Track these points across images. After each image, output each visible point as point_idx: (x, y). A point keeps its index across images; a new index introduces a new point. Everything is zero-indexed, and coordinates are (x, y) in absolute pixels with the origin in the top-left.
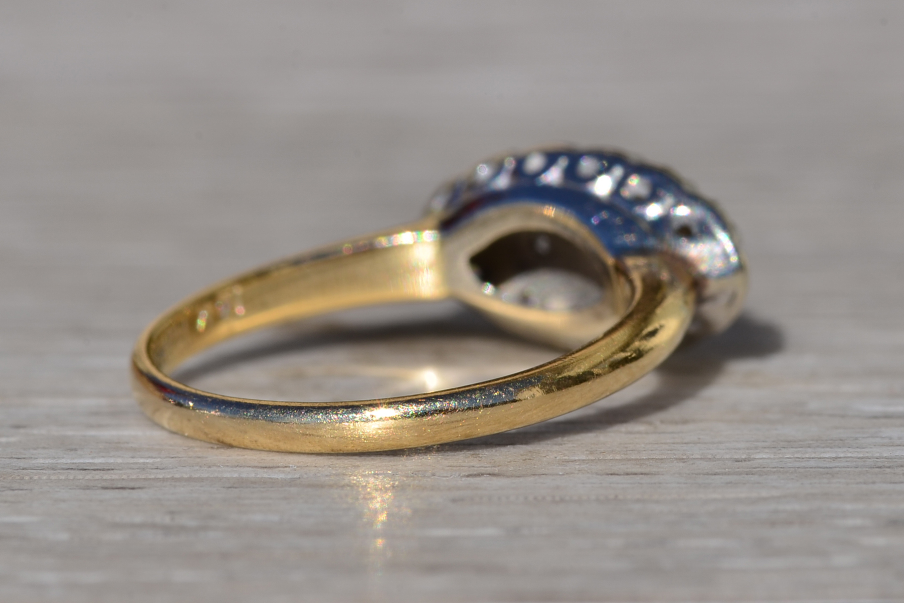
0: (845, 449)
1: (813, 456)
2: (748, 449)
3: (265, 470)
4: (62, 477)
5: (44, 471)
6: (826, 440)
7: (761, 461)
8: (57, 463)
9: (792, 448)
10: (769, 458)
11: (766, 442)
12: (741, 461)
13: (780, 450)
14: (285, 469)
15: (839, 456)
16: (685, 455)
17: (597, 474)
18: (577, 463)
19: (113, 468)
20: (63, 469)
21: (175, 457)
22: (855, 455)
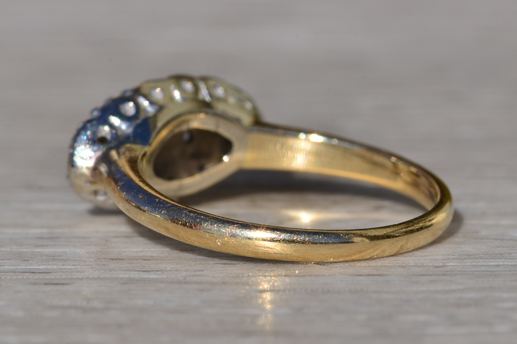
0: (503, 260)
1: (483, 264)
2: (443, 260)
3: (145, 273)
4: (20, 277)
5: (8, 274)
6: (492, 254)
7: (451, 267)
8: (17, 269)
9: (470, 259)
10: (456, 266)
11: (454, 255)
12: (439, 267)
13: (463, 260)
14: (158, 272)
15: (499, 264)
16: (405, 263)
17: (350, 275)
18: (338, 269)
19: (51, 271)
20: (20, 272)
21: (90, 265)
22: (509, 263)
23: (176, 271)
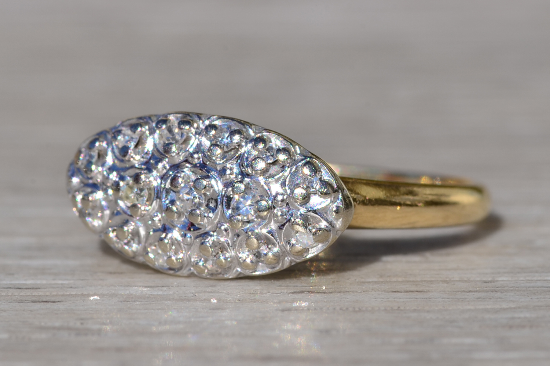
1: (539, 278)
2: (493, 274)
4: (4, 294)
9: (524, 273)
10: (508, 281)
11: (506, 268)
13: (516, 274)
14: (163, 288)
16: (448, 278)
19: (40, 287)
20: (4, 288)
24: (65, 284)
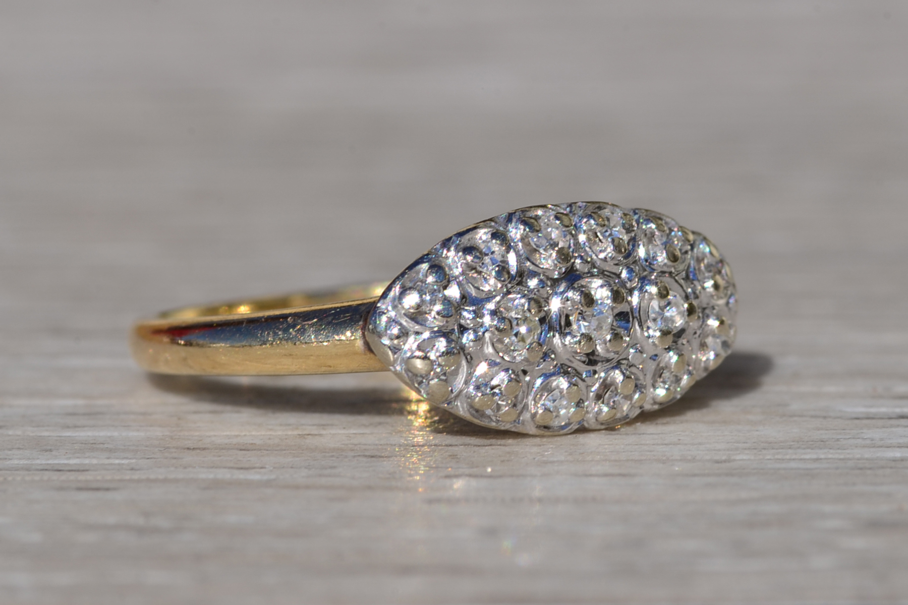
0: (826, 451)
1: (794, 457)
2: (728, 450)
3: (242, 471)
4: (37, 478)
5: (18, 472)
6: (807, 441)
7: (741, 462)
8: (32, 464)
9: (773, 449)
10: (749, 460)
11: (747, 443)
12: (722, 462)
13: (760, 451)
14: (262, 470)
15: (820, 457)
16: (665, 456)
17: (575, 474)
18: (556, 464)
19: (88, 469)
20: (38, 470)
21: (151, 458)
22: (837, 456)
23: (292, 468)
24: (123, 464)
